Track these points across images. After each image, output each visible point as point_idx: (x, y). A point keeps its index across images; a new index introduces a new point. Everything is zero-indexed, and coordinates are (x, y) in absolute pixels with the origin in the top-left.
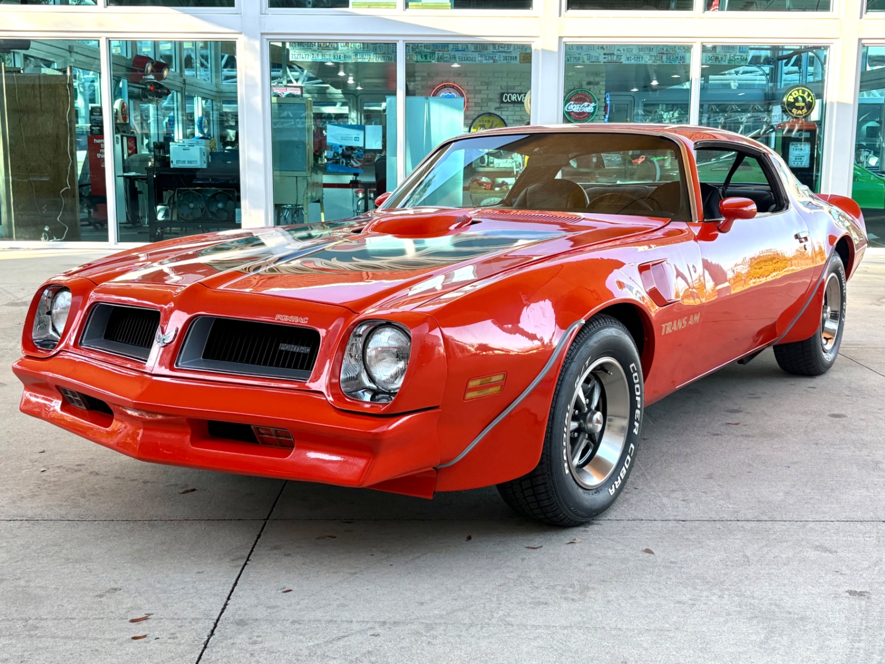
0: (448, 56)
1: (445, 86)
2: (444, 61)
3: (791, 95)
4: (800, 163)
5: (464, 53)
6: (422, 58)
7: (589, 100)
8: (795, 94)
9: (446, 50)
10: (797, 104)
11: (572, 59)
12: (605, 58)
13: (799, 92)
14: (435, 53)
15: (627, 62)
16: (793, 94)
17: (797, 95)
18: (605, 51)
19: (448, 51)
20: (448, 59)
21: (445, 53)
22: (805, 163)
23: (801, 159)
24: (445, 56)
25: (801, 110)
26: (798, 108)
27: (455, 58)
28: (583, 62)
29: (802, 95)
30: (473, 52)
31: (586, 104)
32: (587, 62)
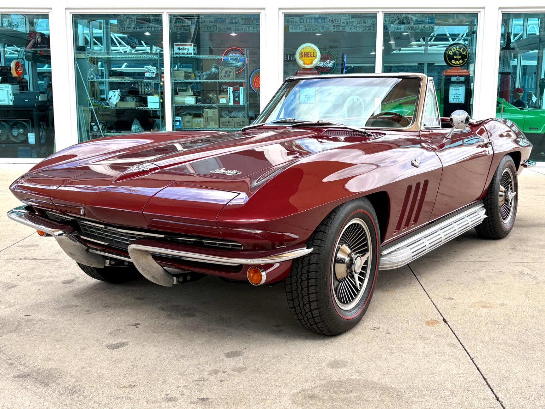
0: (225, 27)
1: (232, 50)
2: (223, 31)
3: (451, 50)
4: (457, 100)
5: (236, 25)
6: (208, 29)
7: (330, 59)
8: (454, 49)
9: (224, 23)
10: (455, 57)
11: (312, 29)
12: (334, 28)
13: (456, 48)
14: (216, 25)
15: (349, 31)
16: (452, 49)
17: (455, 50)
18: (334, 24)
19: (226, 24)
20: (225, 30)
21: (224, 25)
22: (462, 100)
23: (458, 97)
24: (224, 27)
25: (459, 61)
26: (456, 60)
27: (230, 29)
28: (319, 31)
29: (459, 50)
30: (242, 24)
31: (329, 61)
32: (322, 31)
